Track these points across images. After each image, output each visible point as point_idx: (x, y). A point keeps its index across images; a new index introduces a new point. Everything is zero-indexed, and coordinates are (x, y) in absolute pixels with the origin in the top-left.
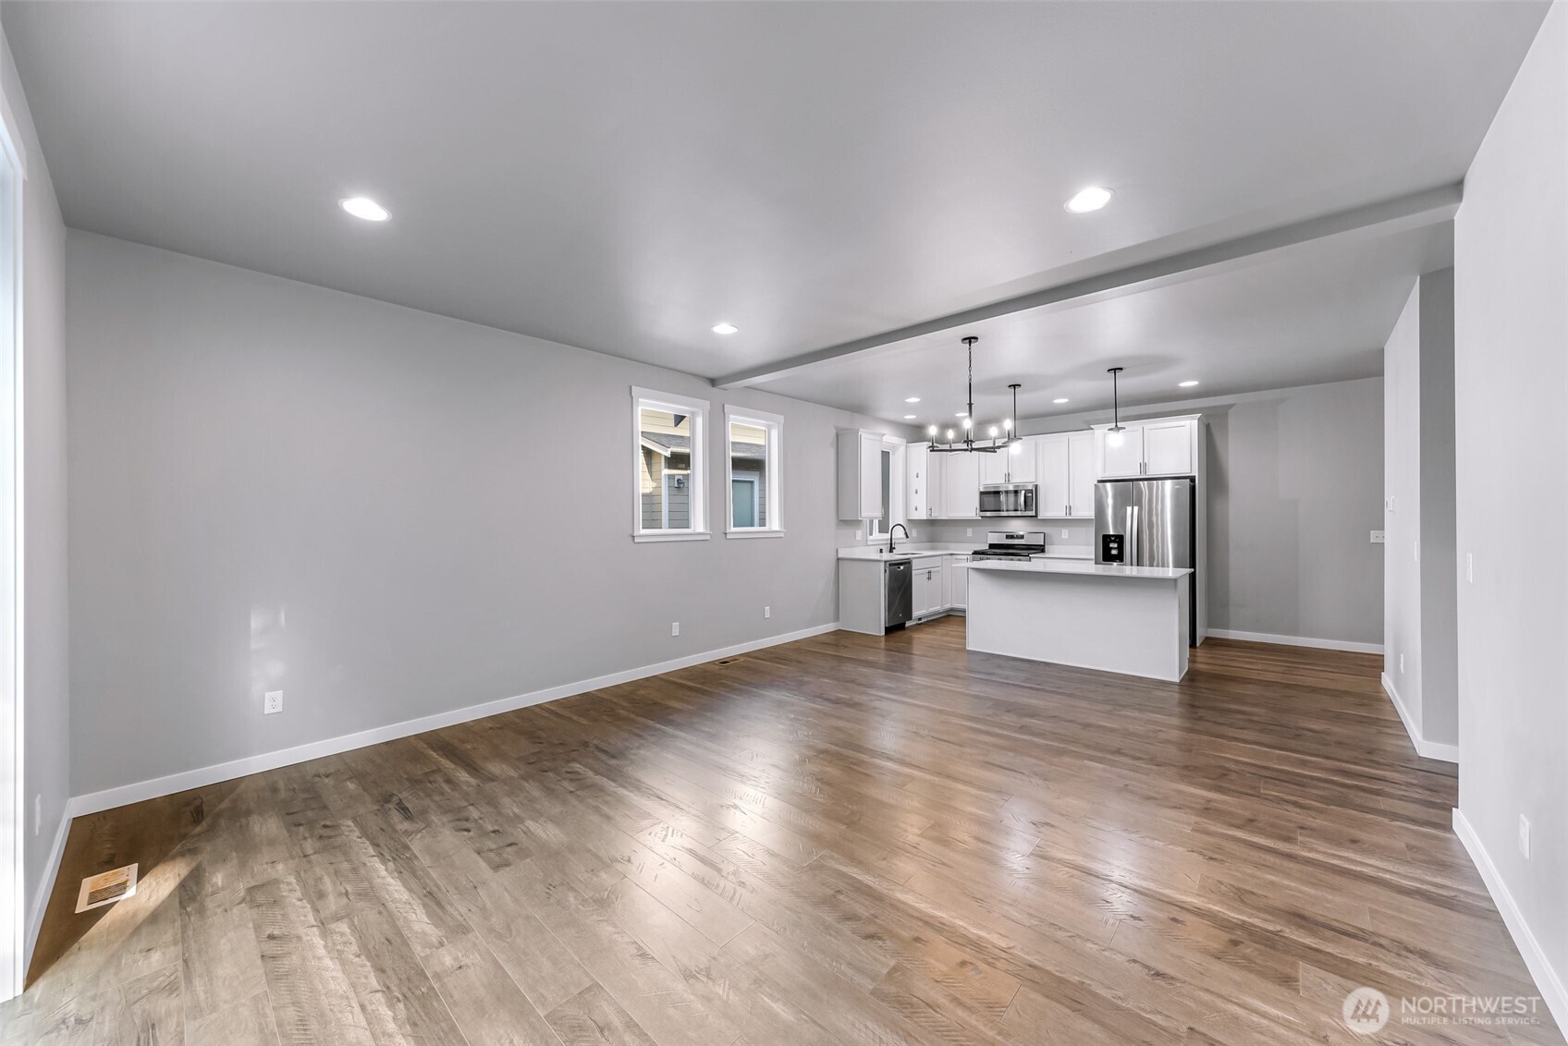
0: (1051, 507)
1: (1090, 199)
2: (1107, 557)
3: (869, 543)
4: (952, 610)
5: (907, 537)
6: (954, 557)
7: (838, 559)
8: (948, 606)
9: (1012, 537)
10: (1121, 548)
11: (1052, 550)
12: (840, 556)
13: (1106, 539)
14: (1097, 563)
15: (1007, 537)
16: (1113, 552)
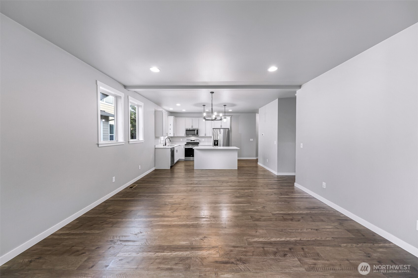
0: (201, 134)
1: (273, 69)
2: (215, 145)
3: (161, 143)
4: (179, 159)
5: (170, 141)
6: (180, 146)
7: (155, 148)
8: (179, 158)
9: (192, 141)
10: (217, 143)
11: (200, 144)
12: (156, 147)
13: (215, 141)
14: (213, 146)
15: (191, 141)
16: (216, 144)
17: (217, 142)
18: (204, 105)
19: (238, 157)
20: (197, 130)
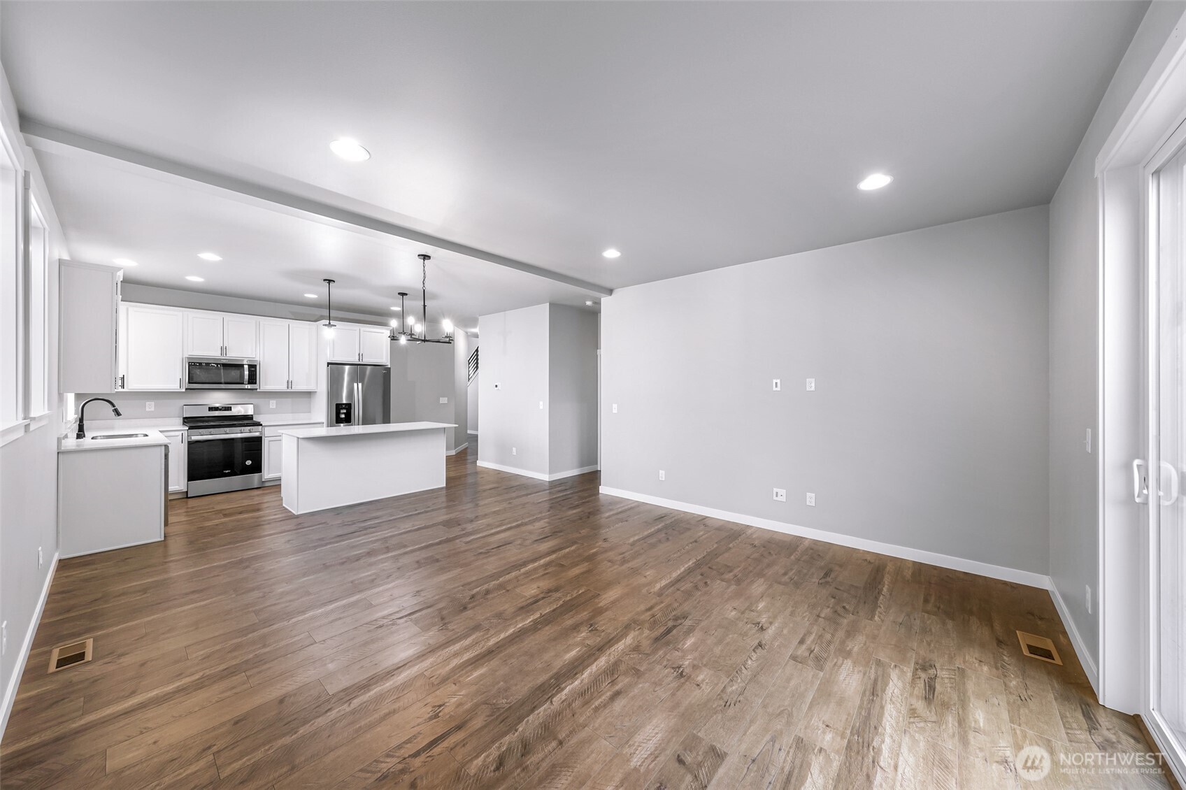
2: (337, 422)
5: (118, 414)
7: (60, 453)
10: (350, 414)
13: (339, 407)
14: (330, 425)
15: (211, 409)
16: (343, 416)
17: (345, 411)
18: (330, 281)
19: (447, 450)
20: (253, 368)
